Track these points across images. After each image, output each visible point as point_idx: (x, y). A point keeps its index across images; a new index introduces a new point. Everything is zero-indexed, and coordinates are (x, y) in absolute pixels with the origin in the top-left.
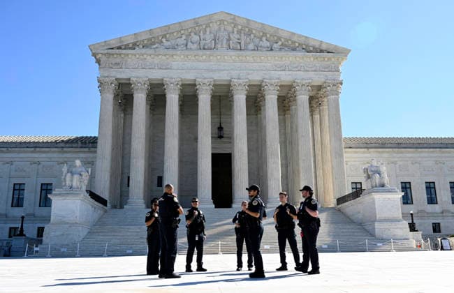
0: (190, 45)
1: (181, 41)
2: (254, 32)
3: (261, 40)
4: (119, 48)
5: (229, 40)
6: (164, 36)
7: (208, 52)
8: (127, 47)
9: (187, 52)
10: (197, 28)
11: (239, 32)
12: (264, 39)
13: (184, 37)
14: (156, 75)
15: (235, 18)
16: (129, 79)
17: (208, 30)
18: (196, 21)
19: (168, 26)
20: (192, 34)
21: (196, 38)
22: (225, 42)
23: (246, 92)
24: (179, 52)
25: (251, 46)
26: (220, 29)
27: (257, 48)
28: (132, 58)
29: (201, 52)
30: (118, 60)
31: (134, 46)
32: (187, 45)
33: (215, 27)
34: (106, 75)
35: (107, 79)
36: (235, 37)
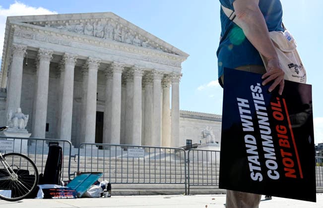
0: (86, 32)
1: (79, 27)
2: (131, 31)
3: (135, 38)
4: (32, 23)
5: (114, 33)
6: (68, 21)
7: (99, 39)
8: (38, 24)
9: (84, 37)
10: (92, 20)
11: (121, 29)
12: (137, 37)
13: (82, 25)
14: (59, 49)
15: (119, 18)
16: (38, 49)
17: (99, 23)
18: (92, 15)
19: (72, 15)
20: (88, 24)
21: (90, 27)
22: (111, 34)
23: (121, 72)
24: (78, 36)
25: (128, 41)
26: (107, 24)
27: (132, 43)
28: (41, 33)
29: (94, 38)
30: (30, 32)
31: (44, 24)
32: (84, 31)
33: (104, 22)
34: (20, 42)
35: (20, 46)
36: (117, 31)
